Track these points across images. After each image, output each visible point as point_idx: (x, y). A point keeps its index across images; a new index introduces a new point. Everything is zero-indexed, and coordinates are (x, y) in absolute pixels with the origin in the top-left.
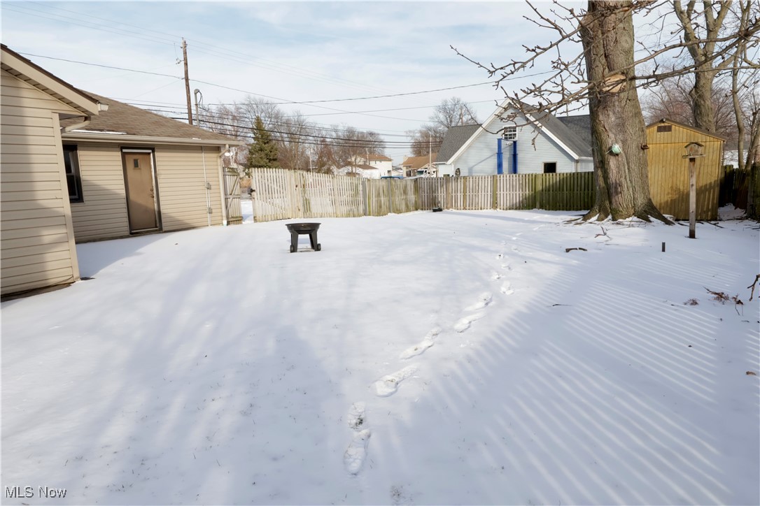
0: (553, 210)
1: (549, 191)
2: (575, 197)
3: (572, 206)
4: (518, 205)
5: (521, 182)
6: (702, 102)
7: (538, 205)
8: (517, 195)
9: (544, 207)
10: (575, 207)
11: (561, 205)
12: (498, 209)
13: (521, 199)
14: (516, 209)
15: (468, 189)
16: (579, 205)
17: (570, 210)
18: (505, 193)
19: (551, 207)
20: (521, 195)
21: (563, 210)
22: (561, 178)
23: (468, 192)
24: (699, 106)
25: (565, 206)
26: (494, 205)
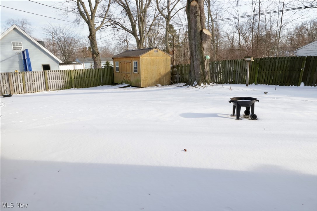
0: (81, 88)
1: (78, 78)
2: (91, 80)
3: (90, 85)
4: (62, 87)
5: (62, 74)
6: (94, 42)
7: (74, 86)
8: (61, 82)
9: (76, 87)
10: (91, 85)
11: (85, 85)
12: (50, 90)
13: (63, 84)
14: (61, 89)
15: (26, 80)
16: (93, 85)
17: (89, 87)
18: (53, 81)
19: (80, 86)
20: (63, 82)
21: (86, 87)
22: (83, 72)
23: (26, 82)
24: (93, 43)
25: (86, 85)
26: (47, 88)
